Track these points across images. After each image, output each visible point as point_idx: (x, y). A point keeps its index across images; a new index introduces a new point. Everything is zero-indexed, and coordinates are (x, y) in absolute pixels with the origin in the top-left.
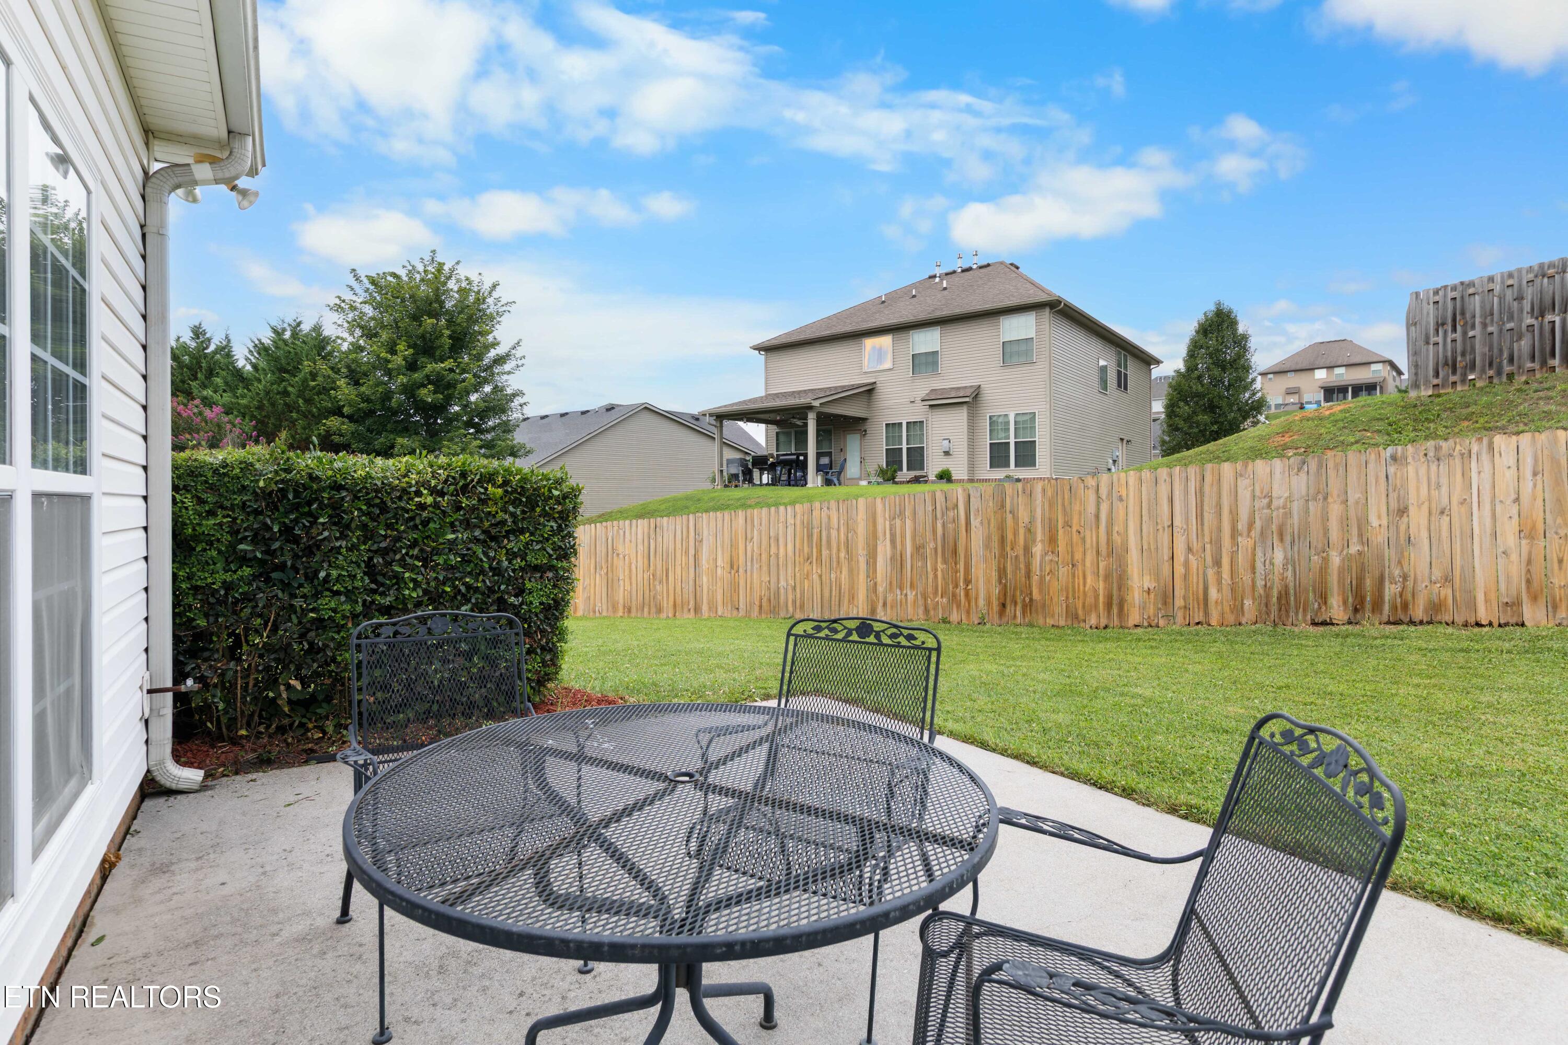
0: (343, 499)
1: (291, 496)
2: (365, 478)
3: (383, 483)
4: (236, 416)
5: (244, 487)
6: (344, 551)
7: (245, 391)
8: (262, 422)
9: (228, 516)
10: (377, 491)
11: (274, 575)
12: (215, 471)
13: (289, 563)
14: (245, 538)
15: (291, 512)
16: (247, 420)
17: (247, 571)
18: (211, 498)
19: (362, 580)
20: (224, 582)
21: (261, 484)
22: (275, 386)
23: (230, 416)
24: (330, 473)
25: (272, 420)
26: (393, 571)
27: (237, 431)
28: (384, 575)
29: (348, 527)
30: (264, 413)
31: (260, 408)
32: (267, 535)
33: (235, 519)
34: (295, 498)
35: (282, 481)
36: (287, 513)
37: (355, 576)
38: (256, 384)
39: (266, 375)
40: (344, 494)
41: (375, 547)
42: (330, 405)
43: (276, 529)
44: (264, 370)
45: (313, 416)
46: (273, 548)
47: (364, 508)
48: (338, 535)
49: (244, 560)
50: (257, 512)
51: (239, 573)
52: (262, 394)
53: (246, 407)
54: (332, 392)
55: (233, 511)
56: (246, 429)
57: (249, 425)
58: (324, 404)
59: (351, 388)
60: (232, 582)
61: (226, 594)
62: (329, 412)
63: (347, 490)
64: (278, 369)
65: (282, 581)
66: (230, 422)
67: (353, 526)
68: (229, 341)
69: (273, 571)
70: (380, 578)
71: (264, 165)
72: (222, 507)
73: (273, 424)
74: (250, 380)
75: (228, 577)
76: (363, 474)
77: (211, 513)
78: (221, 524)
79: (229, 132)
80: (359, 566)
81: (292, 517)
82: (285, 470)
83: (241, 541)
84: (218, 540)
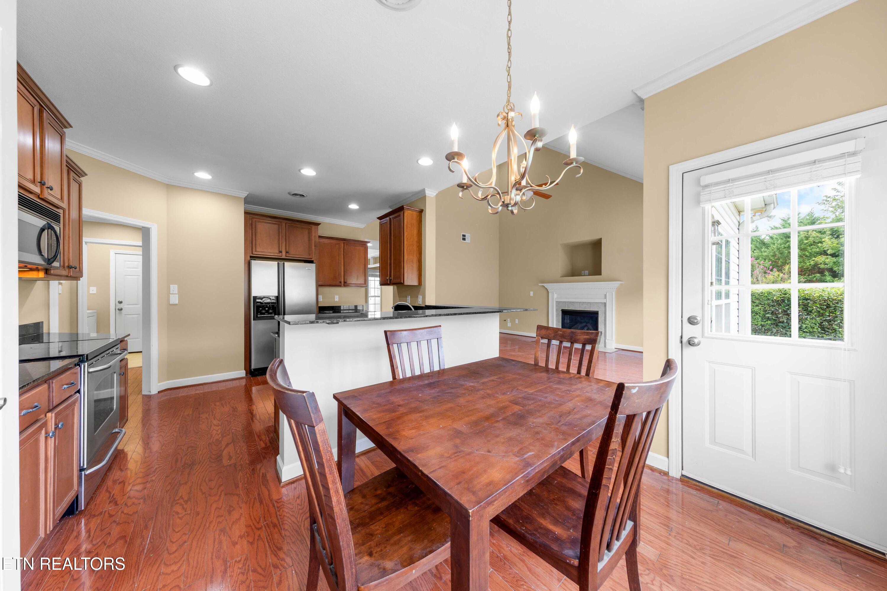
0: (808, 303)
1: (786, 302)
2: (819, 297)
3: (828, 298)
4: (761, 260)
5: (768, 299)
6: (809, 319)
7: (766, 249)
8: (775, 262)
9: (763, 307)
10: (825, 301)
11: (779, 324)
12: (759, 295)
13: (785, 321)
14: (769, 313)
15: (786, 306)
16: (767, 261)
17: (769, 322)
18: (757, 302)
19: (817, 329)
20: (761, 325)
21: (775, 298)
22: (783, 245)
23: (758, 260)
24: (803, 295)
25: (781, 260)
26: (833, 327)
27: (762, 267)
28: (828, 329)
29: (811, 312)
30: (776, 258)
31: (774, 255)
32: (777, 313)
33: (765, 308)
34: (788, 302)
35: (783, 297)
36: (785, 306)
37: (814, 328)
38: (772, 245)
39: (778, 240)
40: (809, 301)
41: (824, 319)
42: (818, 250)
43: (780, 311)
44: (776, 238)
45: (806, 256)
46: (779, 316)
47: (819, 306)
48: (806, 314)
49: (768, 319)
50: (772, 306)
51: (767, 322)
52: (775, 250)
53: (766, 256)
54: (819, 244)
55: (765, 305)
56: (766, 265)
57: (768, 264)
58: (814, 250)
59: (834, 240)
60: (764, 325)
61: (762, 328)
62: (817, 254)
63: (811, 300)
64: (785, 237)
65: (782, 326)
66: (758, 263)
67: (813, 311)
68: (757, 228)
69: (779, 323)
70: (826, 329)
71: (778, 205)
72: (761, 304)
73: (781, 262)
74: (768, 244)
75: (763, 323)
76: (818, 295)
77: (757, 306)
78: (760, 309)
79: (765, 205)
80: (816, 324)
81: (787, 308)
82: (784, 294)
83: (767, 314)
84: (759, 313)
